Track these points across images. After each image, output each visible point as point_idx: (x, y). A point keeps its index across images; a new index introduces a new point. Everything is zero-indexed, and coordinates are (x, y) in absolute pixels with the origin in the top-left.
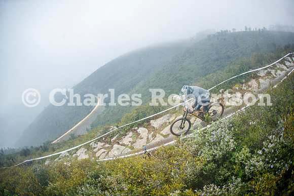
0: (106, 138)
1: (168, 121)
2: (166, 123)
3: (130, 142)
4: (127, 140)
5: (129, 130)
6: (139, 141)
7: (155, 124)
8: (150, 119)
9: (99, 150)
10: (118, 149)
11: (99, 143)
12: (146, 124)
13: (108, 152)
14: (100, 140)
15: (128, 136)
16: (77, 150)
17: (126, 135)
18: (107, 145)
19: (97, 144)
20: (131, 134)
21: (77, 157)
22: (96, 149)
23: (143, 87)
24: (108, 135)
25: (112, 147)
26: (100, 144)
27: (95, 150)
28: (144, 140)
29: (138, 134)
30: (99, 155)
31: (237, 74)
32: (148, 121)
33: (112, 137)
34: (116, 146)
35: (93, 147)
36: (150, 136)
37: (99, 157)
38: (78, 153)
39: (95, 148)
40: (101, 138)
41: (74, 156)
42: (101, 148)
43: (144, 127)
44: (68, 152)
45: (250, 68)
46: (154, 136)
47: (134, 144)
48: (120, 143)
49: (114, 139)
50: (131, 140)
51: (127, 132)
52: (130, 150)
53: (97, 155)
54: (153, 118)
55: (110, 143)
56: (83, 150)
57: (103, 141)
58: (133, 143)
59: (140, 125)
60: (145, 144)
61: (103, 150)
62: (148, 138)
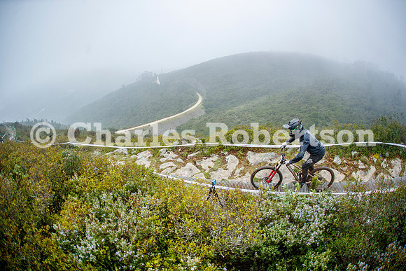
0: (182, 150)
1: (269, 161)
2: (266, 163)
3: (209, 167)
4: (207, 163)
5: (216, 151)
6: (221, 171)
7: (253, 158)
8: (248, 149)
9: (167, 161)
10: (191, 170)
11: (172, 153)
12: (240, 152)
13: (177, 169)
14: (174, 150)
15: (211, 159)
16: (140, 151)
17: (209, 157)
18: (180, 160)
19: (169, 153)
20: (215, 157)
21: (136, 159)
22: (165, 159)
23: (263, 105)
24: (187, 148)
25: (184, 165)
26: (172, 155)
27: (161, 160)
28: (228, 173)
29: (225, 162)
30: (164, 168)
31: (382, 140)
32: (245, 150)
33: (190, 152)
34: (190, 165)
35: (161, 154)
36: (238, 171)
37: (162, 170)
38: (140, 155)
39: (163, 157)
40: (177, 148)
41: (132, 157)
42: (171, 161)
43: (236, 156)
44: (128, 149)
45: (402, 141)
46: (243, 173)
47: (213, 172)
48: (197, 164)
49: (192, 155)
50: (212, 165)
51: (212, 153)
52: (204, 177)
53: (161, 167)
54: (253, 150)
55: (185, 158)
56: (148, 154)
57: (178, 153)
58: (212, 170)
59: (233, 151)
60: (226, 178)
61: (171, 164)
62: (233, 173)
